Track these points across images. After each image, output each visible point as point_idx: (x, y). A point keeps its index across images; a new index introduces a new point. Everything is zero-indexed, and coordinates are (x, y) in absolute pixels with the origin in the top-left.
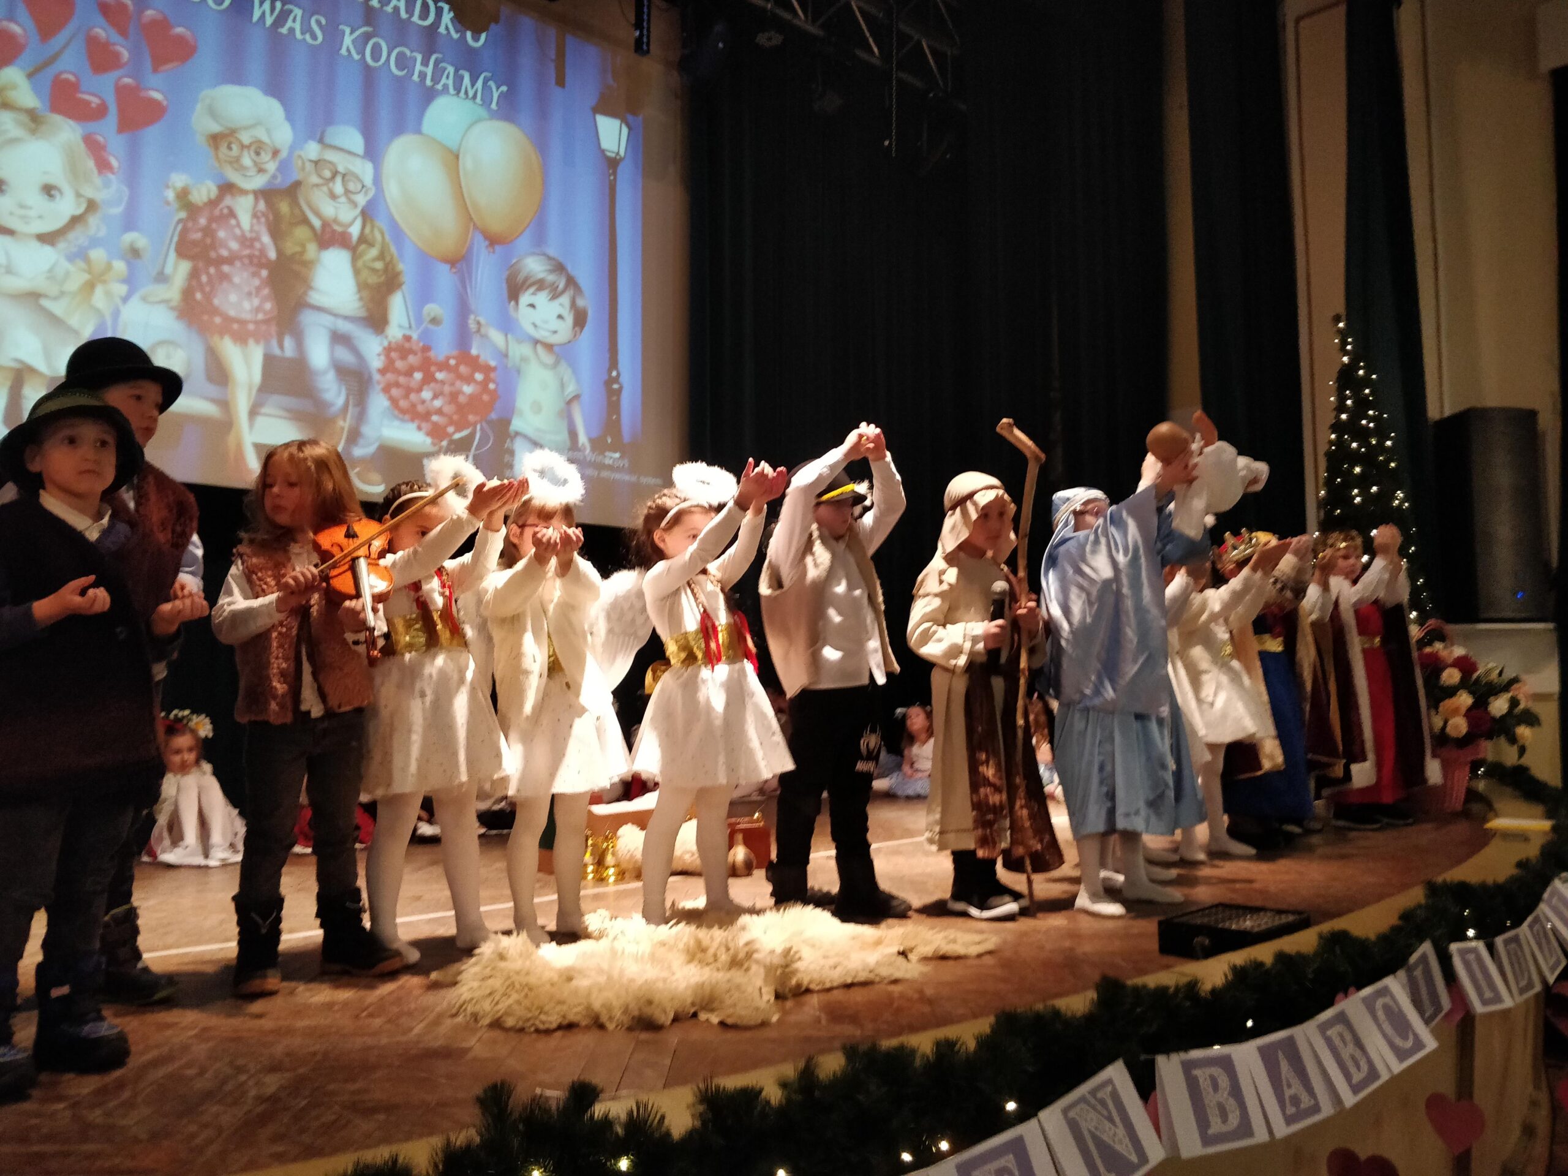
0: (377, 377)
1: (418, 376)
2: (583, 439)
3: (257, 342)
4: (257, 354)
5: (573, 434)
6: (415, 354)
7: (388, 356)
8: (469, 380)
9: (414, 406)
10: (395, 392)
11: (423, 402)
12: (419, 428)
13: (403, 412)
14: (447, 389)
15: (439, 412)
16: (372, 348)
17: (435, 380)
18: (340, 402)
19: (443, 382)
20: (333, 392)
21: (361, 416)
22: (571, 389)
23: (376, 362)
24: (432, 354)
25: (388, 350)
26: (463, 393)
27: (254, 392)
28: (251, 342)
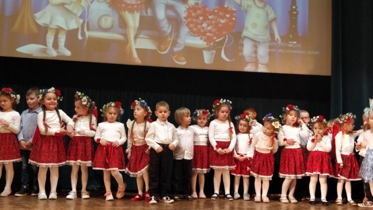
0: (184, 20)
1: (201, 18)
2: (277, 36)
3: (137, 12)
4: (137, 16)
5: (272, 35)
6: (200, 9)
7: (188, 12)
8: (223, 17)
9: (199, 30)
10: (191, 25)
11: (203, 28)
12: (201, 39)
13: (194, 33)
14: (213, 22)
15: (210, 31)
16: (182, 9)
17: (209, 19)
18: (169, 31)
19: (212, 20)
20: (166, 27)
21: (177, 36)
22: (272, 16)
23: (184, 15)
24: (207, 9)
25: (188, 9)
26: (221, 23)
27: (136, 30)
28: (135, 12)
